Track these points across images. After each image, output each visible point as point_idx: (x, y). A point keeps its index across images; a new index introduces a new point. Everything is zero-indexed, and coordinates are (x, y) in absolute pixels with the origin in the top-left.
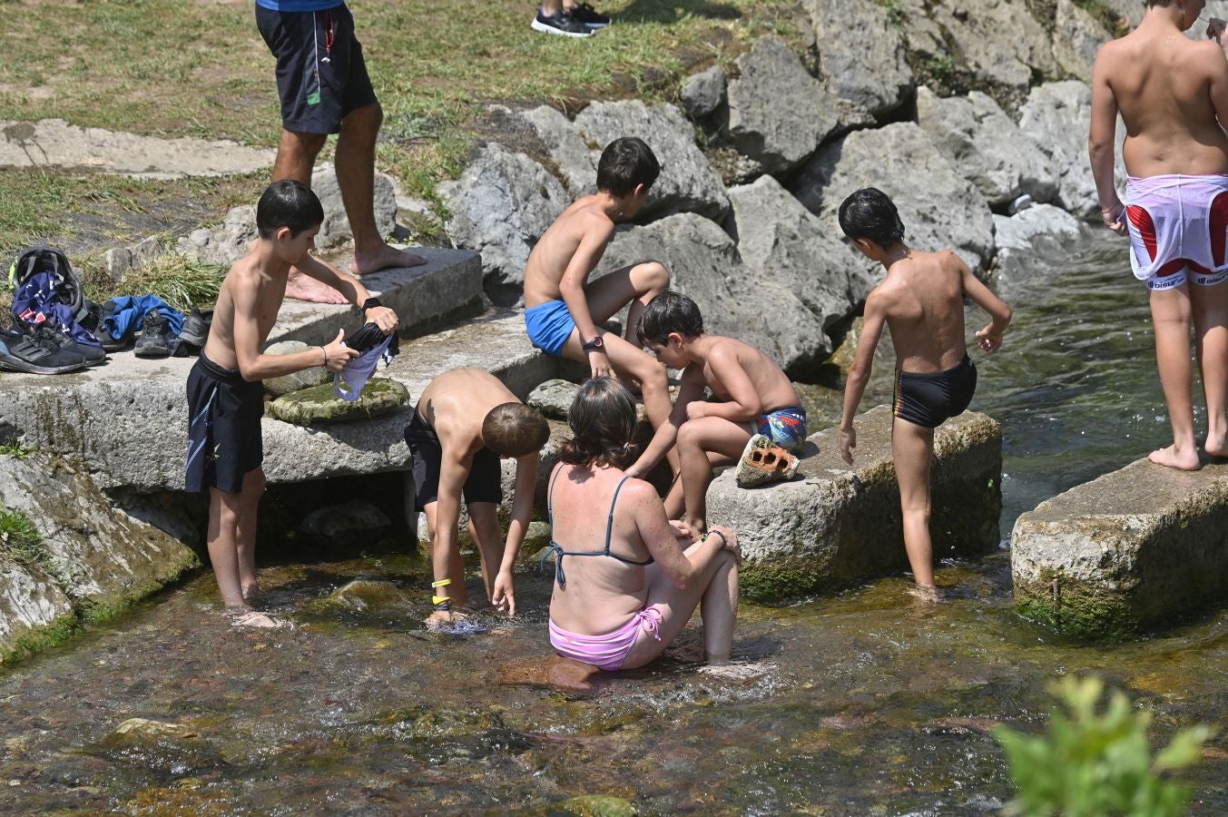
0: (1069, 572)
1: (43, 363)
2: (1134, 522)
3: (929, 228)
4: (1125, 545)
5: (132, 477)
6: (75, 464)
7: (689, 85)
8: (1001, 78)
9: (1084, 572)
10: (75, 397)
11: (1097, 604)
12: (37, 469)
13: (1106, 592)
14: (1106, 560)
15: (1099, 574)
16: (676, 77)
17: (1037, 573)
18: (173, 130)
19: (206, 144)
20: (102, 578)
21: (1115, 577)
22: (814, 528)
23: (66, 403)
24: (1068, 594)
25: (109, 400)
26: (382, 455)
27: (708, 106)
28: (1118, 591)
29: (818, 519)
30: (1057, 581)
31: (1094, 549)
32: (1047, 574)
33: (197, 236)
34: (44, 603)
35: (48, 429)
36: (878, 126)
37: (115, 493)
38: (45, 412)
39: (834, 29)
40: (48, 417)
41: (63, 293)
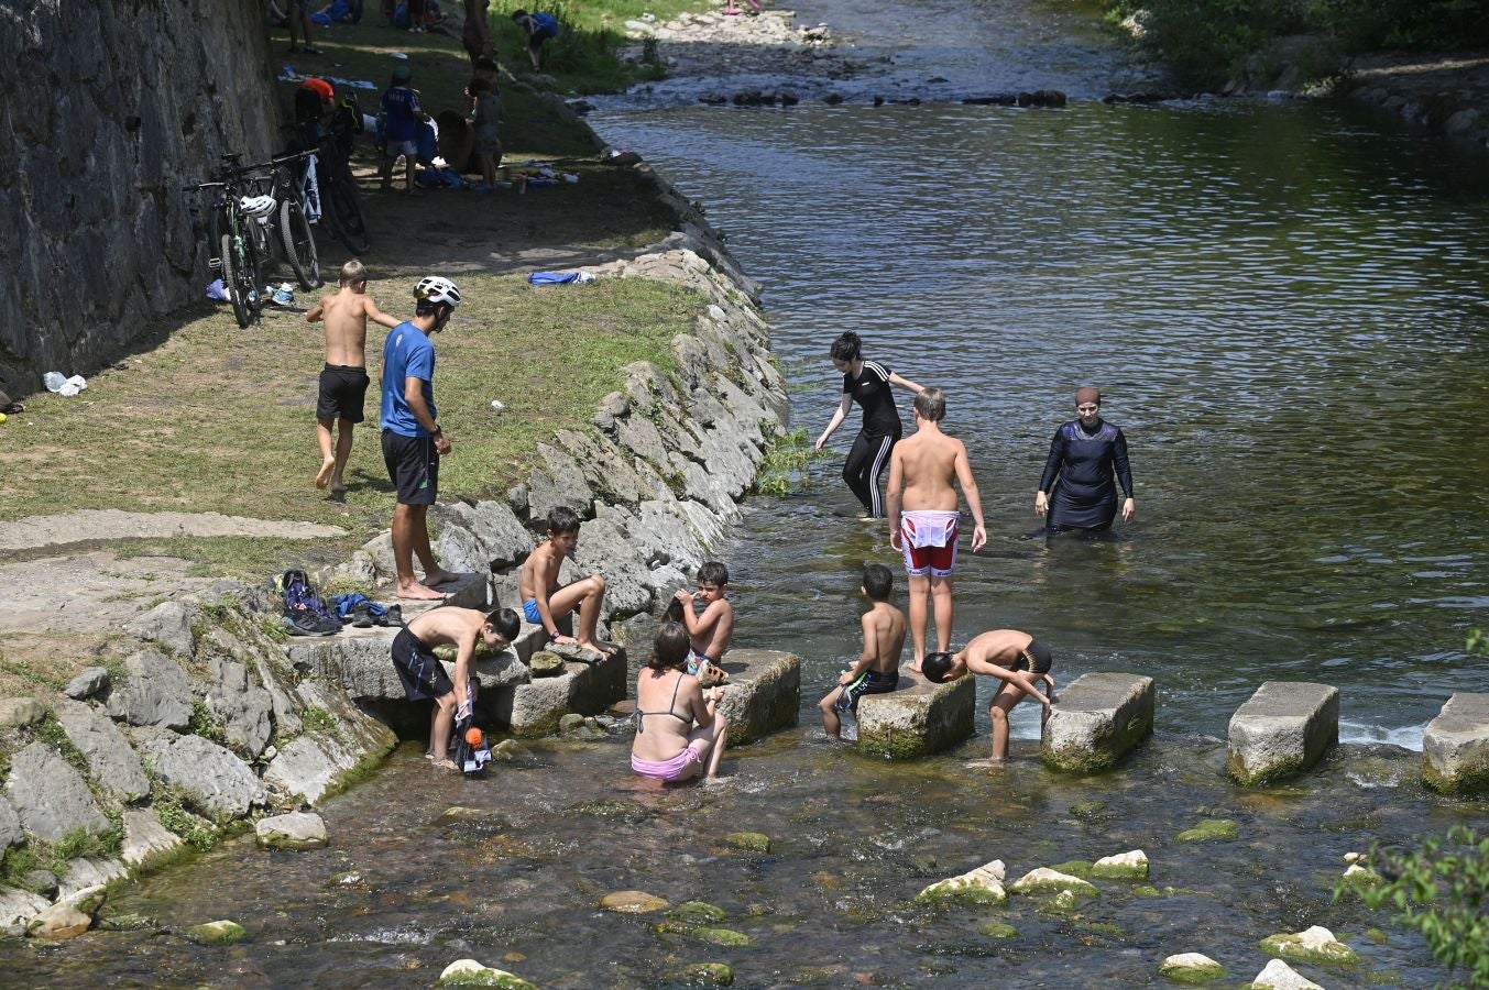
0: (896, 725)
1: (314, 630)
2: (922, 699)
3: (626, 575)
4: (923, 711)
5: (368, 691)
6: (338, 685)
7: (512, 493)
8: (627, 498)
9: (904, 725)
10: (339, 647)
11: (910, 743)
12: (320, 687)
13: (914, 736)
14: (914, 719)
15: (911, 726)
16: (505, 489)
17: (878, 727)
18: (275, 517)
19: (297, 524)
20: (365, 746)
21: (918, 727)
22: (740, 710)
23: (335, 650)
24: (896, 737)
25: (357, 649)
26: (496, 677)
27: (522, 506)
28: (920, 735)
29: (742, 705)
30: (889, 730)
31: (909, 713)
32: (885, 727)
33: (343, 567)
34: (348, 757)
35: (326, 665)
36: (587, 520)
37: (357, 700)
38: (323, 655)
39: (558, 467)
40: (325, 659)
41: (309, 594)
